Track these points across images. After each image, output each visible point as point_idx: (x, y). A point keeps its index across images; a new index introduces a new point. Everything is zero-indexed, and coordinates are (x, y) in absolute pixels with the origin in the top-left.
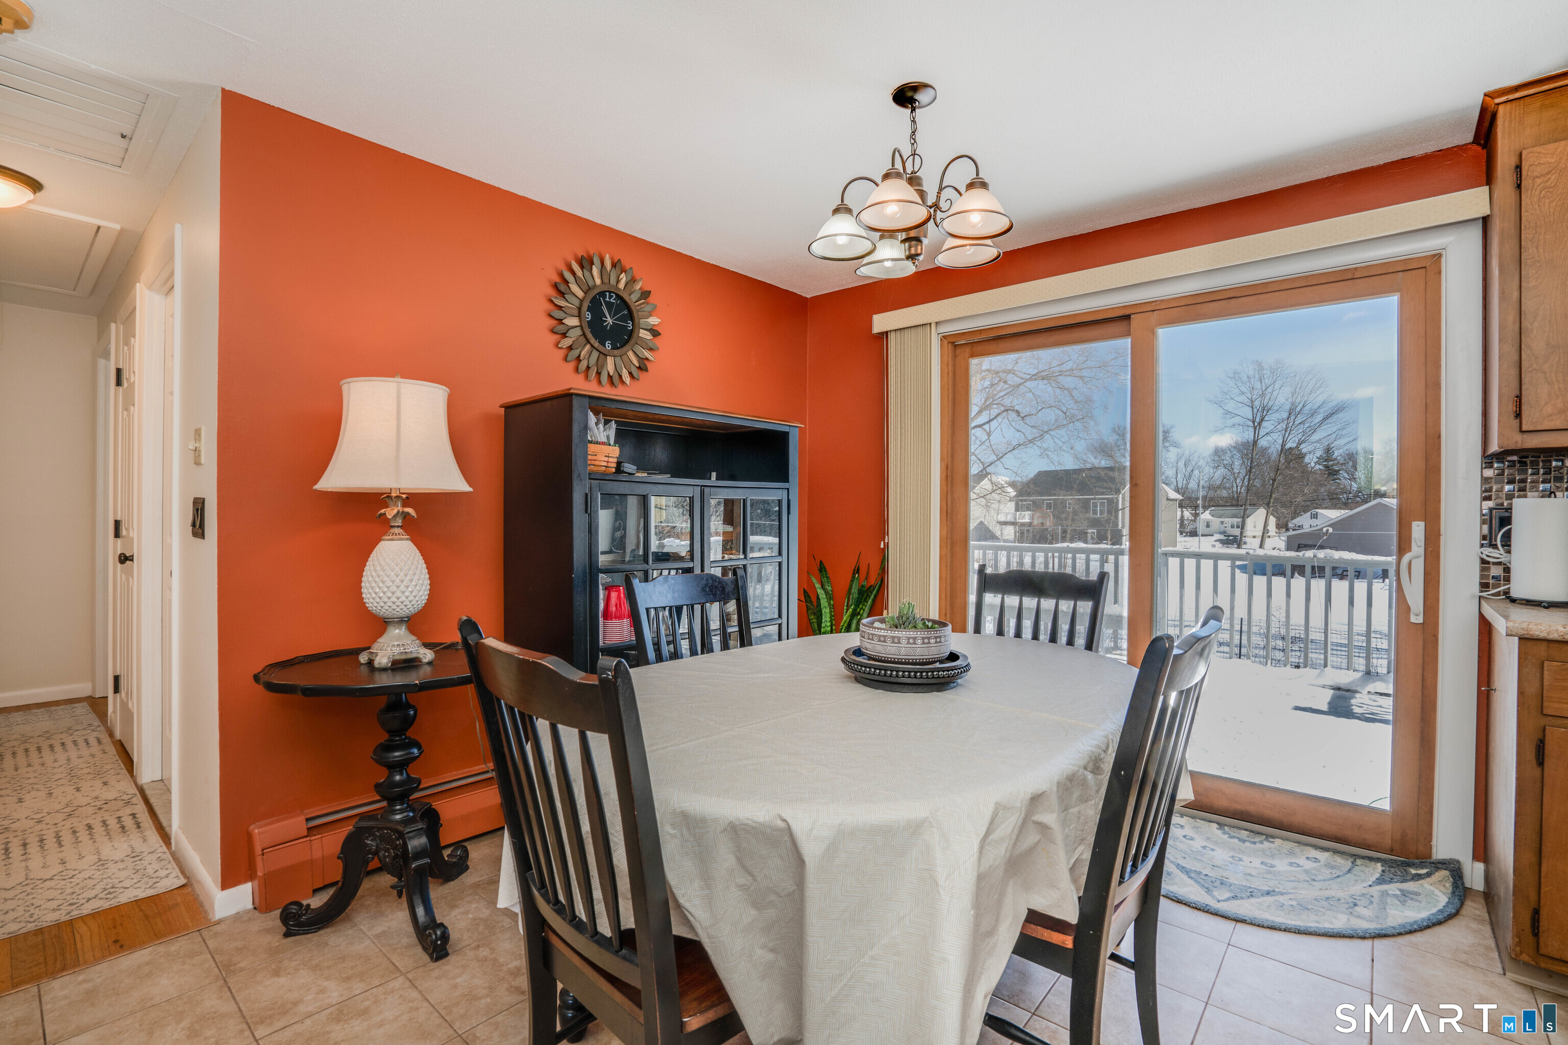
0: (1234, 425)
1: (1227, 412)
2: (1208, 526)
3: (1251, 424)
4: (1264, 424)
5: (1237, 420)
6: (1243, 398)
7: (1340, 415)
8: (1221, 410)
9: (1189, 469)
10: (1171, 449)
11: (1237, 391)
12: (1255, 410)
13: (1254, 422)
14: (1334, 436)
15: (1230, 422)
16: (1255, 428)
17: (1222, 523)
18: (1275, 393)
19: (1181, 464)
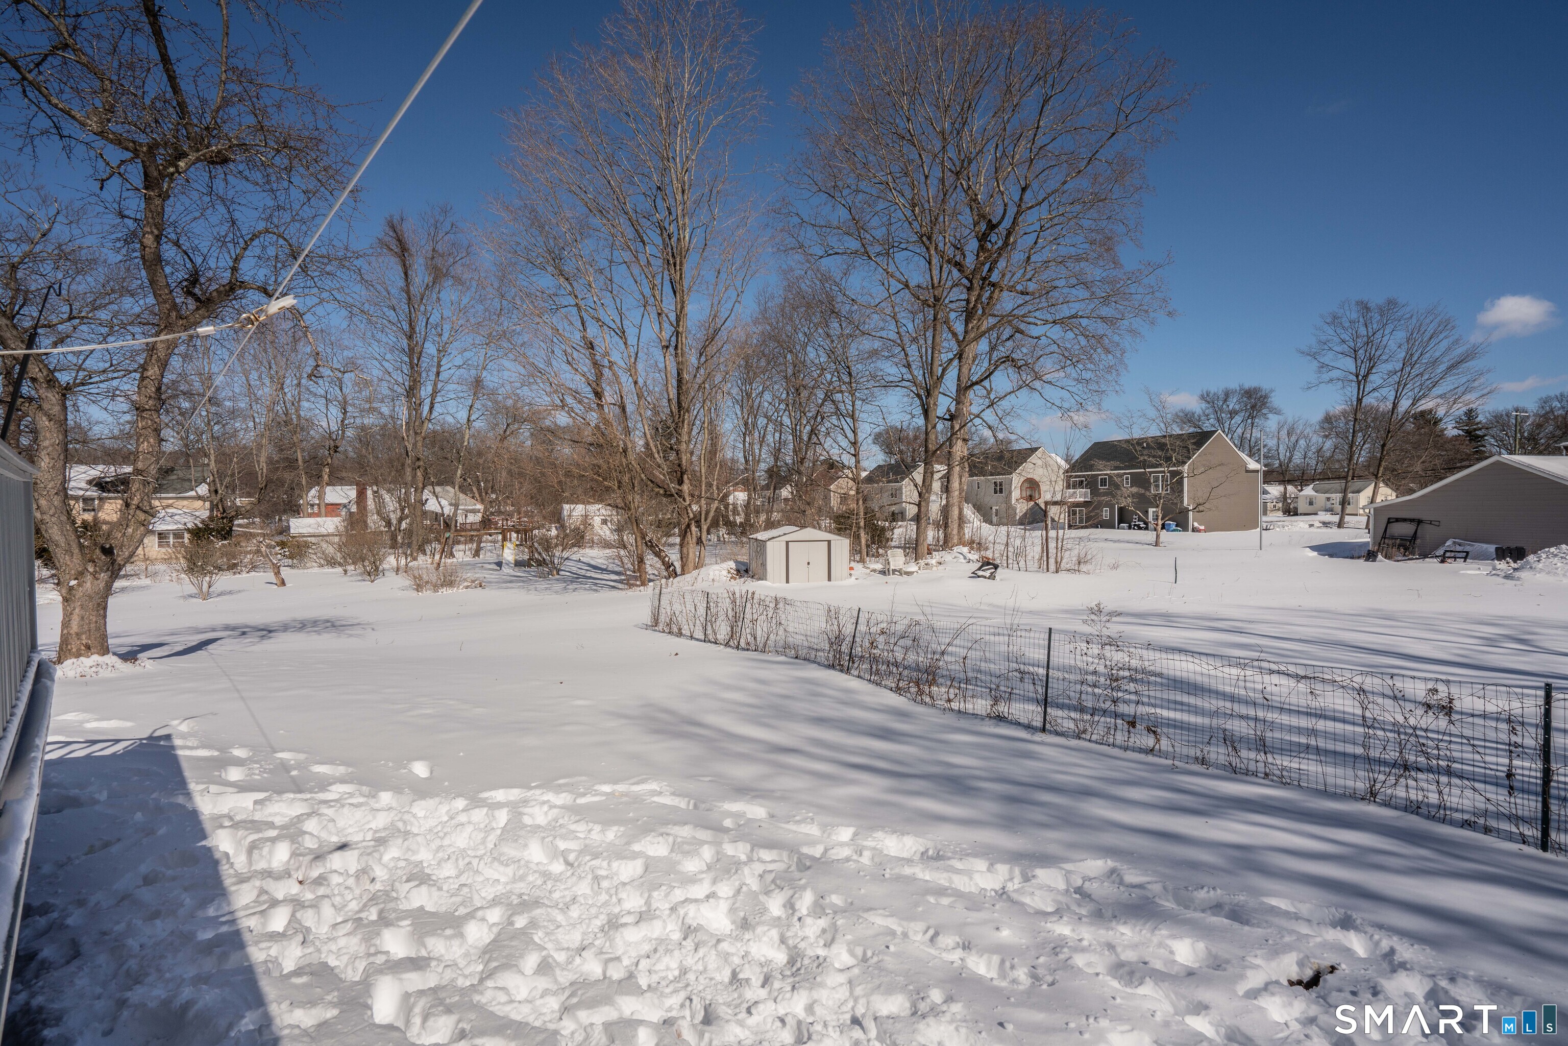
0: (1331, 380)
1: (1323, 366)
2: (1311, 503)
3: (1355, 378)
4: (1371, 377)
5: (1335, 374)
6: (1345, 348)
7: (1470, 364)
8: (1316, 364)
9: (1293, 439)
10: (1270, 416)
11: (1336, 339)
12: (1359, 361)
13: (1357, 376)
14: (1461, 389)
15: (1326, 377)
16: (1359, 383)
17: (1328, 499)
18: (1386, 339)
19: (1284, 433)
